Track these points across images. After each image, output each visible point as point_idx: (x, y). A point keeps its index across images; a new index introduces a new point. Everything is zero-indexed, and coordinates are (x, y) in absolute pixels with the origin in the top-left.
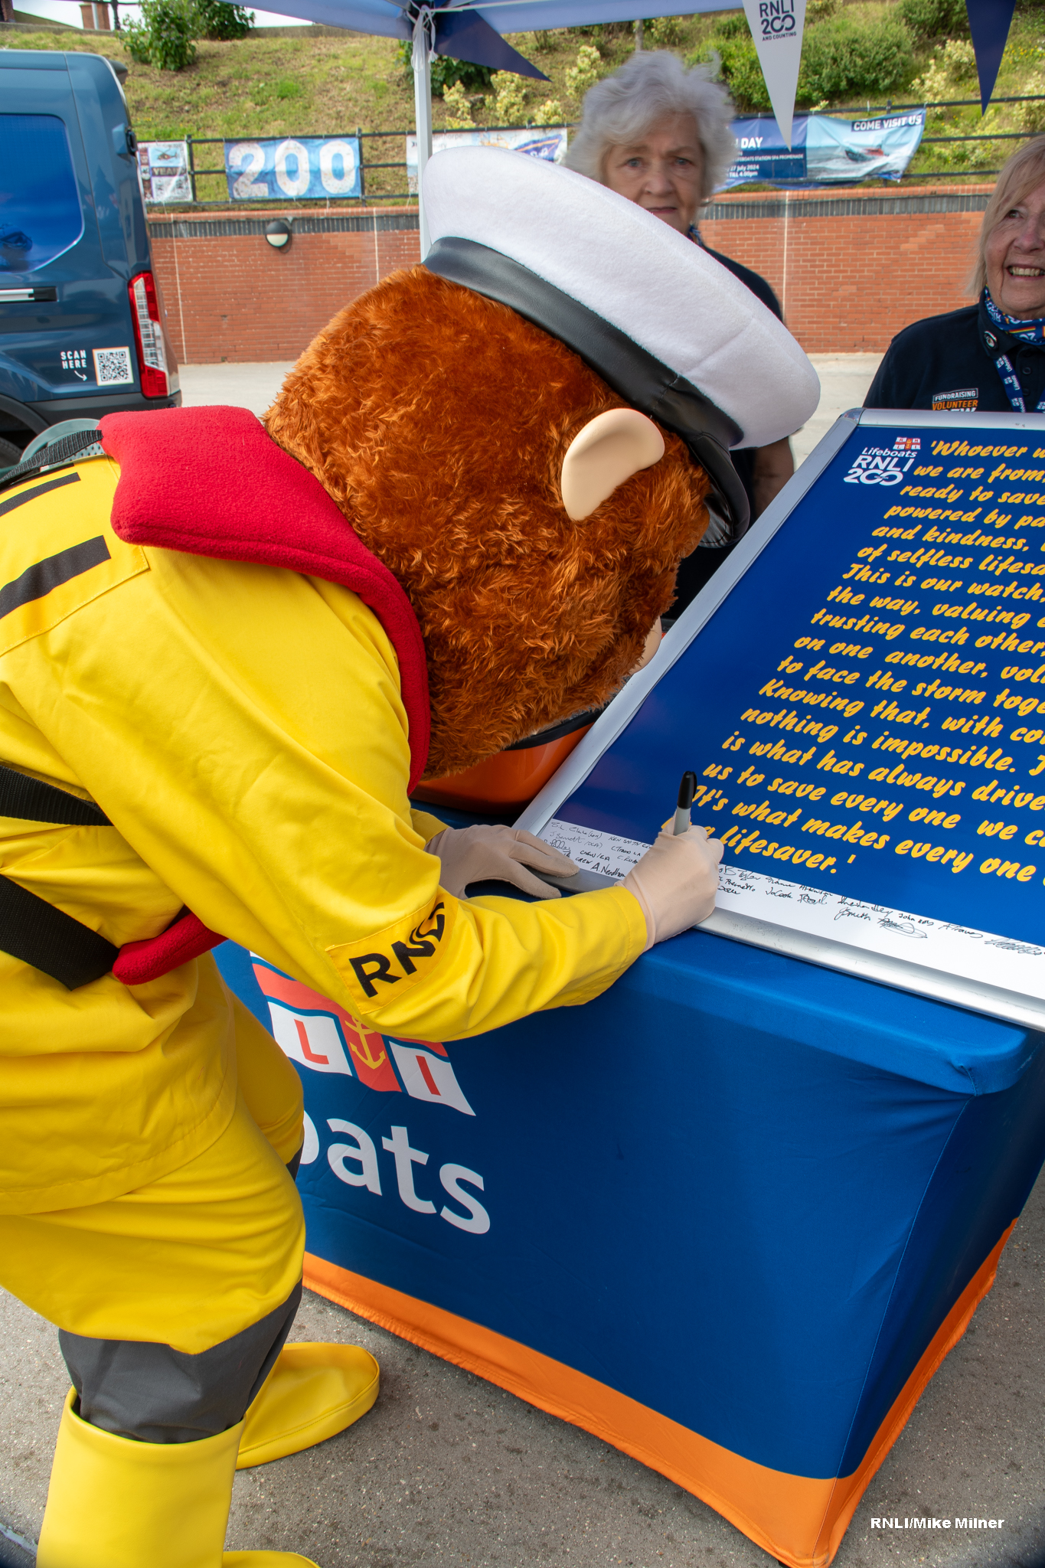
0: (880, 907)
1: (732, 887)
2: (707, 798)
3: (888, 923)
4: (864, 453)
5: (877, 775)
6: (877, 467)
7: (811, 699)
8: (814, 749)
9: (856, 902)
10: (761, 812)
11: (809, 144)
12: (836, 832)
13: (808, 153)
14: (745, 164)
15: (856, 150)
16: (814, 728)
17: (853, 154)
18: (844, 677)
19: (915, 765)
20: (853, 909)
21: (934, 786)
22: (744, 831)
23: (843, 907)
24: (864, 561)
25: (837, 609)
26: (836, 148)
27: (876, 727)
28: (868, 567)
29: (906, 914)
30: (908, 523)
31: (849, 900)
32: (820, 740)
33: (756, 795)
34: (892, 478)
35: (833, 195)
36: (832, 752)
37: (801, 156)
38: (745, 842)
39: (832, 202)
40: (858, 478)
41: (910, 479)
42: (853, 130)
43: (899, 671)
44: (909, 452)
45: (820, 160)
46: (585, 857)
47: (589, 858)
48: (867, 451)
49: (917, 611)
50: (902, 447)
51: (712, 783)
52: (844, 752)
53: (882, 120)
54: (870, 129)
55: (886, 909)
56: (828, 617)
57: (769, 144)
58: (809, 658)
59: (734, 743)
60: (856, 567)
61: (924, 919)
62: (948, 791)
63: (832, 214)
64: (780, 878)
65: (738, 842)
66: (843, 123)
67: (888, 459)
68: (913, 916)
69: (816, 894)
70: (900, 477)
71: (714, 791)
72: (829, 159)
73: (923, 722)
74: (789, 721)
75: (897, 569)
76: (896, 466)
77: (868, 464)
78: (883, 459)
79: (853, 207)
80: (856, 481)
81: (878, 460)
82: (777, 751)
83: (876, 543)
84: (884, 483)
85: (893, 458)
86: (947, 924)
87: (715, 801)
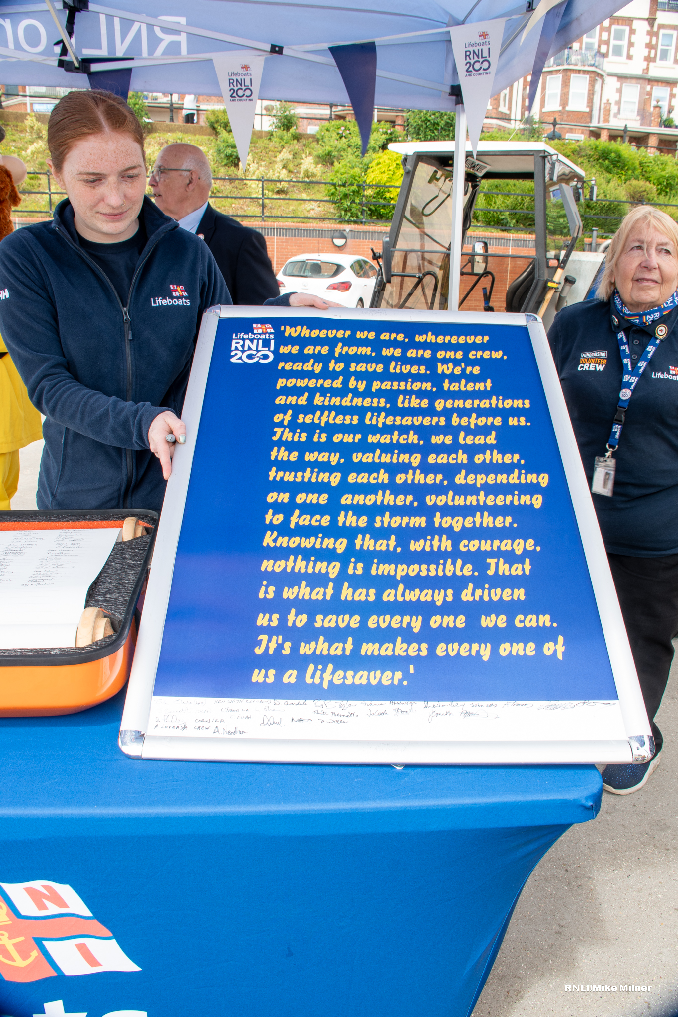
0: (455, 703)
1: (339, 718)
2: (273, 646)
3: (467, 713)
4: (234, 337)
5: (388, 596)
6: (250, 348)
7: (307, 543)
8: (331, 585)
9: (436, 703)
10: (322, 646)
12: (387, 650)
16: (322, 566)
18: (320, 521)
19: (411, 583)
20: (437, 710)
21: (432, 596)
22: (320, 667)
23: (430, 710)
24: (280, 424)
25: (284, 466)
27: (366, 557)
28: (287, 430)
29: (475, 703)
30: (297, 391)
31: (430, 703)
32: (332, 576)
33: (310, 633)
34: (266, 357)
36: (346, 585)
38: (327, 676)
40: (241, 358)
41: (279, 357)
43: (358, 510)
44: (267, 335)
46: (201, 724)
47: (206, 725)
48: (237, 336)
49: (342, 461)
50: (260, 331)
51: (270, 631)
52: (356, 582)
55: (460, 703)
56: (281, 474)
58: (286, 509)
59: (267, 592)
60: (279, 430)
61: (489, 703)
62: (444, 599)
64: (371, 700)
65: (322, 678)
67: (255, 341)
68: (481, 703)
69: (405, 705)
70: (271, 357)
71: (274, 638)
73: (395, 547)
74: (300, 565)
75: (310, 428)
76: (263, 346)
77: (243, 346)
78: (252, 341)
80: (240, 361)
81: (248, 342)
82: (304, 591)
83: (283, 409)
84: (262, 361)
85: (258, 340)
86: (506, 702)
87: (280, 647)
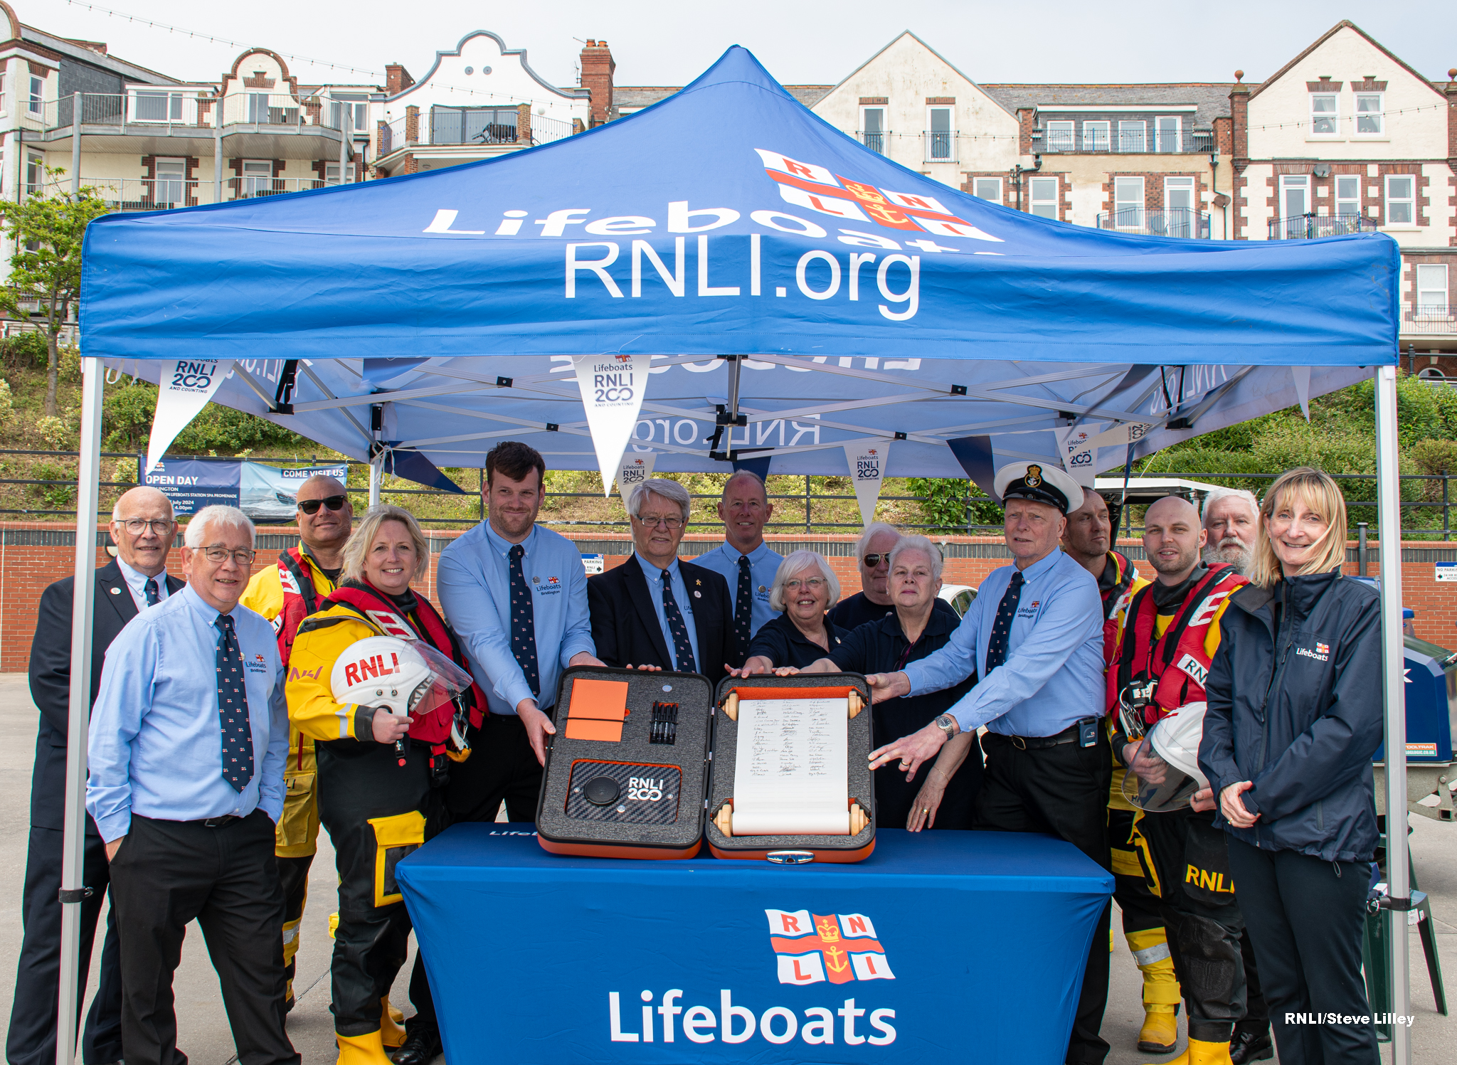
11: (243, 485)
13: (242, 494)
14: (181, 499)
15: (286, 493)
17: (284, 496)
26: (268, 490)
35: (267, 531)
37: (235, 496)
39: (266, 536)
42: (283, 477)
45: (252, 502)
53: (309, 470)
54: (298, 477)
57: (203, 483)
63: (266, 547)
66: (276, 470)
72: (260, 501)
79: (287, 542)
